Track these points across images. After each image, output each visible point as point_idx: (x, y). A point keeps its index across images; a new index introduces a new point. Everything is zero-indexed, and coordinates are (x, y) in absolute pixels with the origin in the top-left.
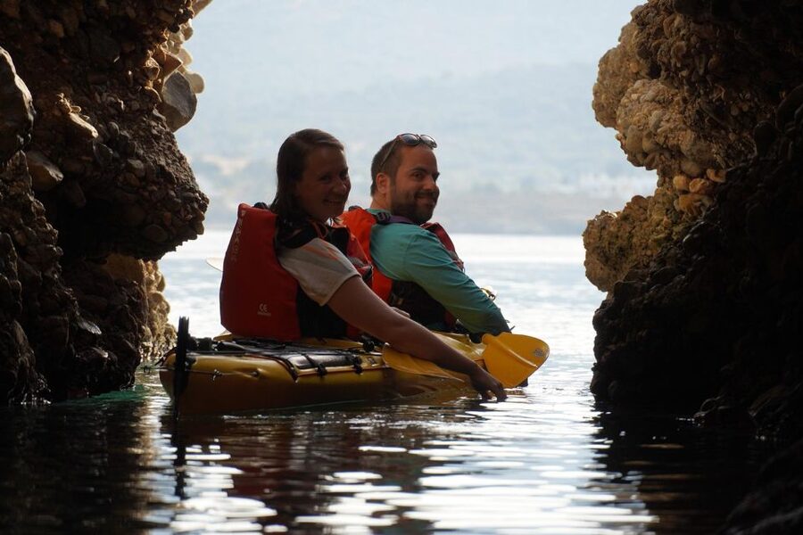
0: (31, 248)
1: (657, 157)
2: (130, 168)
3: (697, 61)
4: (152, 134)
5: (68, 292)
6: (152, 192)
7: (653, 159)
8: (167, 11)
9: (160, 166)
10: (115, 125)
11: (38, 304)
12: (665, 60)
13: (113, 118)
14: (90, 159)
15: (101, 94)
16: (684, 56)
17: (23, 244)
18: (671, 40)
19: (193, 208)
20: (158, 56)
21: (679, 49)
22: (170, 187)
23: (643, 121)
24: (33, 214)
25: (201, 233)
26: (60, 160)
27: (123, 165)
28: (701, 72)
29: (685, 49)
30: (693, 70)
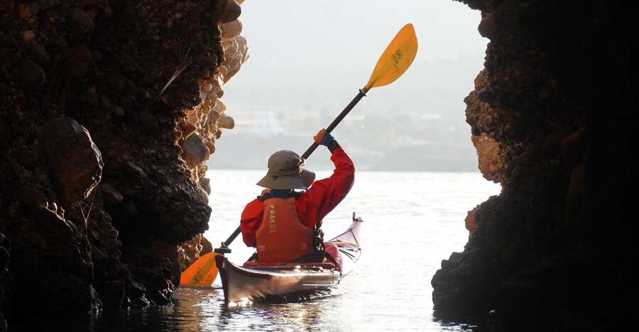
0: (102, 242)
1: (499, 176)
2: (164, 192)
3: (498, 127)
4: (178, 172)
5: (125, 266)
6: (176, 206)
7: (497, 177)
8: (186, 99)
9: (182, 190)
10: (155, 167)
11: (106, 274)
12: (482, 126)
13: (154, 162)
14: (139, 187)
15: (146, 149)
16: (491, 124)
17: (97, 239)
18: (484, 115)
19: (202, 215)
20: (181, 125)
21: (488, 120)
22: (188, 202)
23: (490, 154)
24: (104, 221)
25: (207, 229)
26: (122, 188)
27: (160, 190)
28: (501, 133)
29: (491, 120)
30: (497, 133)
